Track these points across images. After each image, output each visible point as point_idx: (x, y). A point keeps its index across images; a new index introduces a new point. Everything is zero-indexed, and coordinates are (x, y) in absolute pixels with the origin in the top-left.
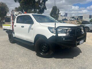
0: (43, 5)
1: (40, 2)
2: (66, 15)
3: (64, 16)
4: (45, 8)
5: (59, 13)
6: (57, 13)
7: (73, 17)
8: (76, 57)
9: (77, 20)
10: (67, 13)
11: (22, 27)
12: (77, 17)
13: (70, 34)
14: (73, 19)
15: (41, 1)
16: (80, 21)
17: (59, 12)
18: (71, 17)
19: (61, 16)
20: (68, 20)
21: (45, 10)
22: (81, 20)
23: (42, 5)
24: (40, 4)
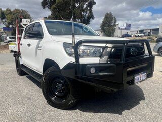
0: (88, 12)
1: (83, 7)
2: (128, 27)
3: (125, 29)
4: (91, 16)
5: (116, 24)
6: (112, 24)
7: (141, 31)
8: (129, 111)
9: (149, 35)
10: (130, 25)
11: (28, 45)
12: (149, 31)
13: (109, 58)
14: (140, 35)
15: (85, 6)
16: (154, 37)
17: (115, 22)
18: (137, 31)
19: (119, 29)
20: (131, 36)
21: (91, 19)
22: (156, 36)
23: (86, 12)
24: (83, 10)
